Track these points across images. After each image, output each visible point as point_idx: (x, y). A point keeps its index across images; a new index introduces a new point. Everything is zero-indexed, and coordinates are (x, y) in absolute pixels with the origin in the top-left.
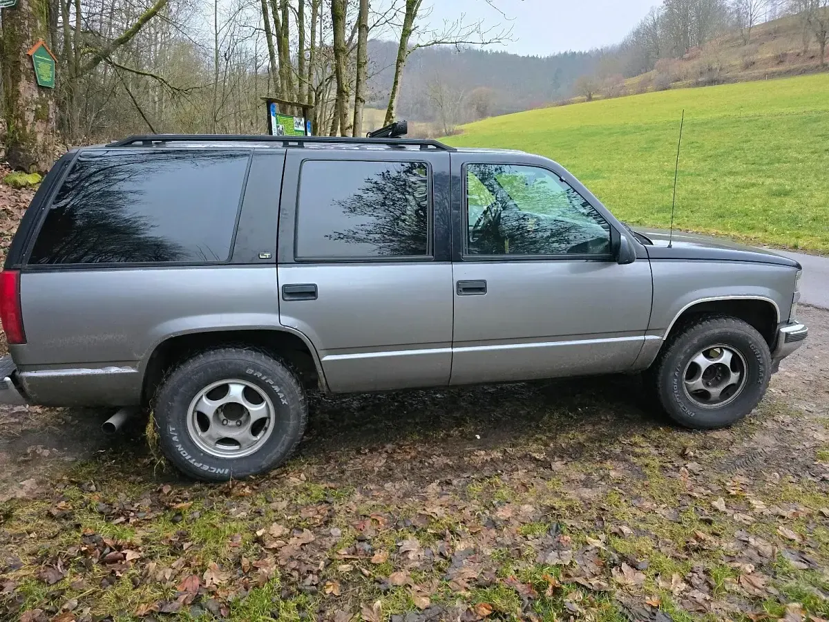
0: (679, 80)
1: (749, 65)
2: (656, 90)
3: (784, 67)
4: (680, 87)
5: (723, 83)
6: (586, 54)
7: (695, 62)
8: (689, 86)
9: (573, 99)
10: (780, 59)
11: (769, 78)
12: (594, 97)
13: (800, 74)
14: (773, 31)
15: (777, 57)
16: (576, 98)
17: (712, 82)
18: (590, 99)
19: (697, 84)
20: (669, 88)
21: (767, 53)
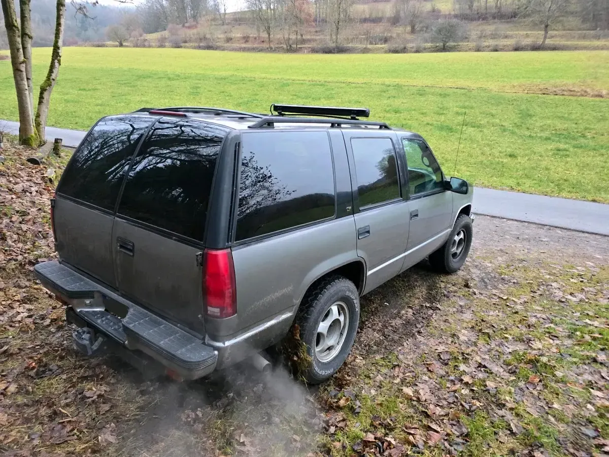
0: (185, 42)
1: (229, 40)
2: (172, 47)
3: (250, 45)
4: (188, 47)
5: (216, 50)
6: (106, 7)
7: (195, 31)
8: (195, 48)
9: (106, 43)
10: (246, 39)
11: (243, 51)
12: (124, 44)
13: (260, 51)
14: (239, 19)
15: (244, 38)
16: (108, 43)
17: (209, 48)
18: (121, 45)
19: (199, 48)
20: (181, 47)
21: (237, 34)
